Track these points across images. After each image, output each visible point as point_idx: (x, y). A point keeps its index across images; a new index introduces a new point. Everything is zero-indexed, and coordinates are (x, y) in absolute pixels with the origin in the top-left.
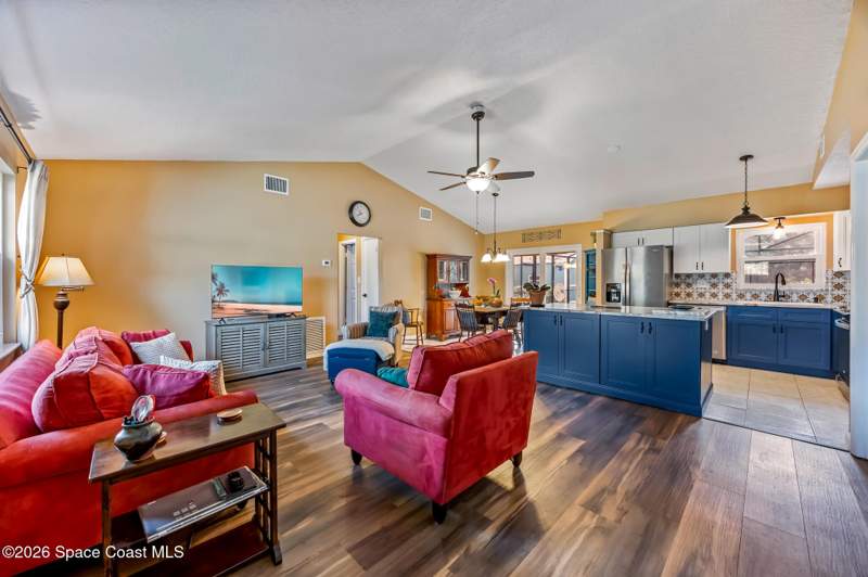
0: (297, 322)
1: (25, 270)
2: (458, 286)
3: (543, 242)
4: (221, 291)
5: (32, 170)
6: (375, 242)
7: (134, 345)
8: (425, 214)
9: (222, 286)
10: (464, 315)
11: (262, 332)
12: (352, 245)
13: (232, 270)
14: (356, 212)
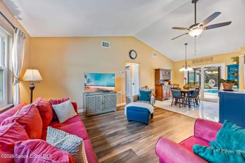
0: (113, 94)
1: (15, 74)
2: (167, 80)
3: (203, 63)
4: (89, 81)
5: (16, 32)
6: (137, 65)
7: (53, 106)
8: (155, 55)
9: (89, 80)
10: (175, 92)
11: (101, 98)
12: (128, 67)
13: (92, 74)
14: (132, 54)
